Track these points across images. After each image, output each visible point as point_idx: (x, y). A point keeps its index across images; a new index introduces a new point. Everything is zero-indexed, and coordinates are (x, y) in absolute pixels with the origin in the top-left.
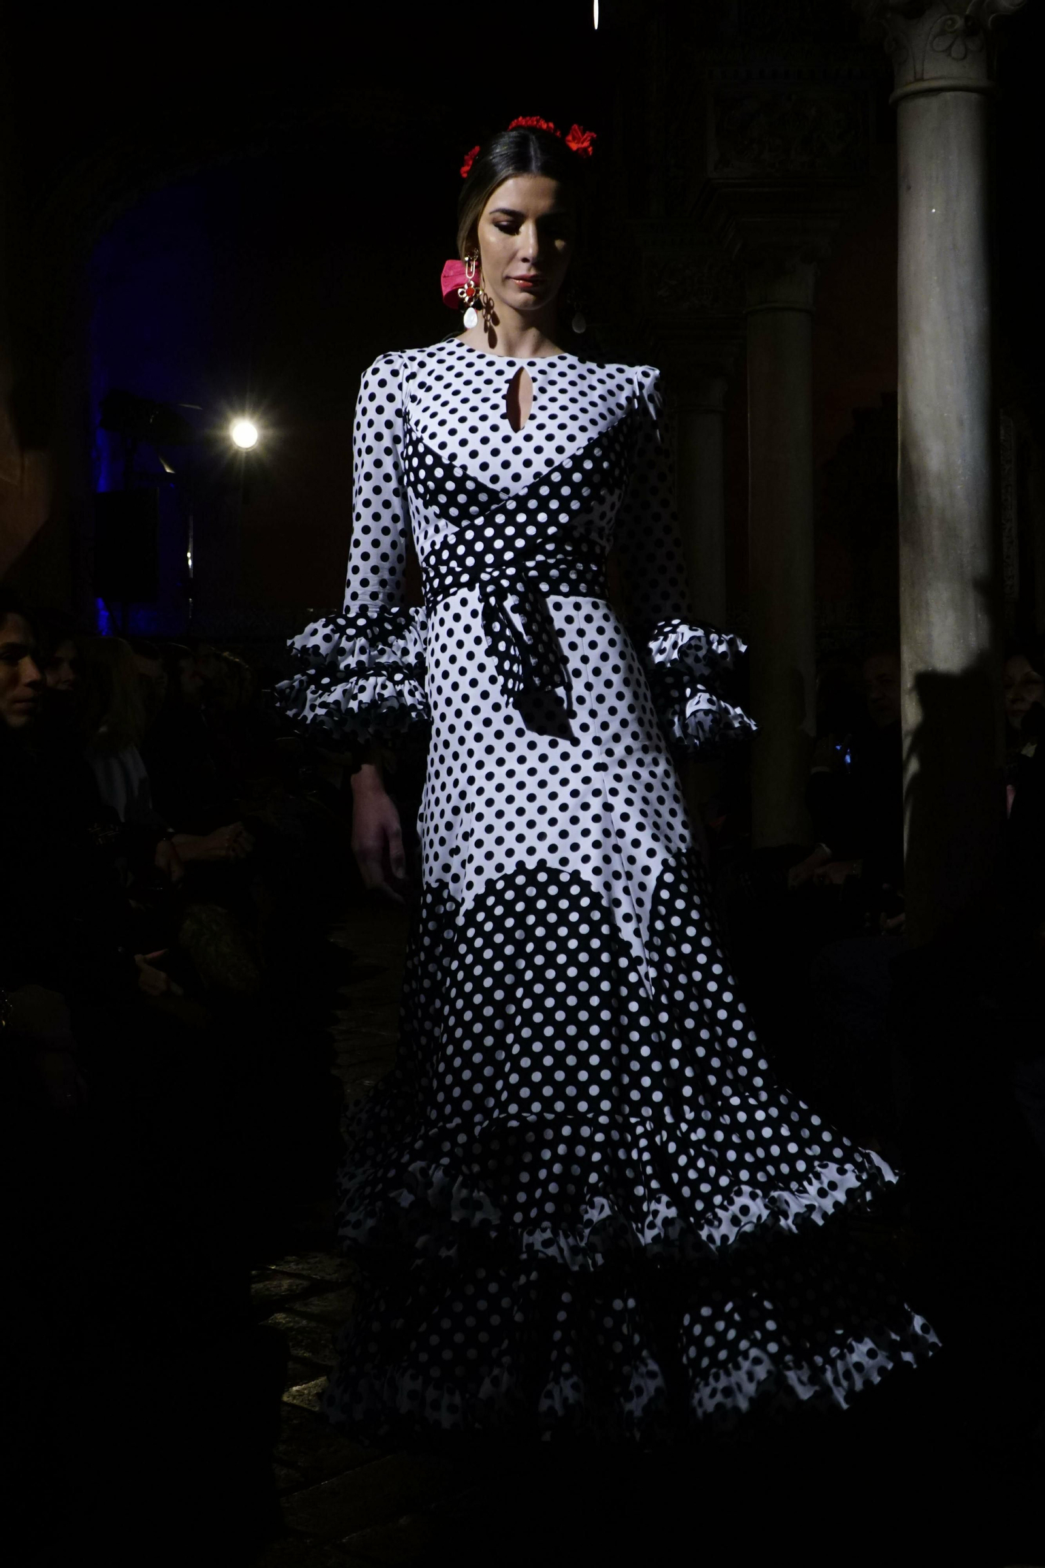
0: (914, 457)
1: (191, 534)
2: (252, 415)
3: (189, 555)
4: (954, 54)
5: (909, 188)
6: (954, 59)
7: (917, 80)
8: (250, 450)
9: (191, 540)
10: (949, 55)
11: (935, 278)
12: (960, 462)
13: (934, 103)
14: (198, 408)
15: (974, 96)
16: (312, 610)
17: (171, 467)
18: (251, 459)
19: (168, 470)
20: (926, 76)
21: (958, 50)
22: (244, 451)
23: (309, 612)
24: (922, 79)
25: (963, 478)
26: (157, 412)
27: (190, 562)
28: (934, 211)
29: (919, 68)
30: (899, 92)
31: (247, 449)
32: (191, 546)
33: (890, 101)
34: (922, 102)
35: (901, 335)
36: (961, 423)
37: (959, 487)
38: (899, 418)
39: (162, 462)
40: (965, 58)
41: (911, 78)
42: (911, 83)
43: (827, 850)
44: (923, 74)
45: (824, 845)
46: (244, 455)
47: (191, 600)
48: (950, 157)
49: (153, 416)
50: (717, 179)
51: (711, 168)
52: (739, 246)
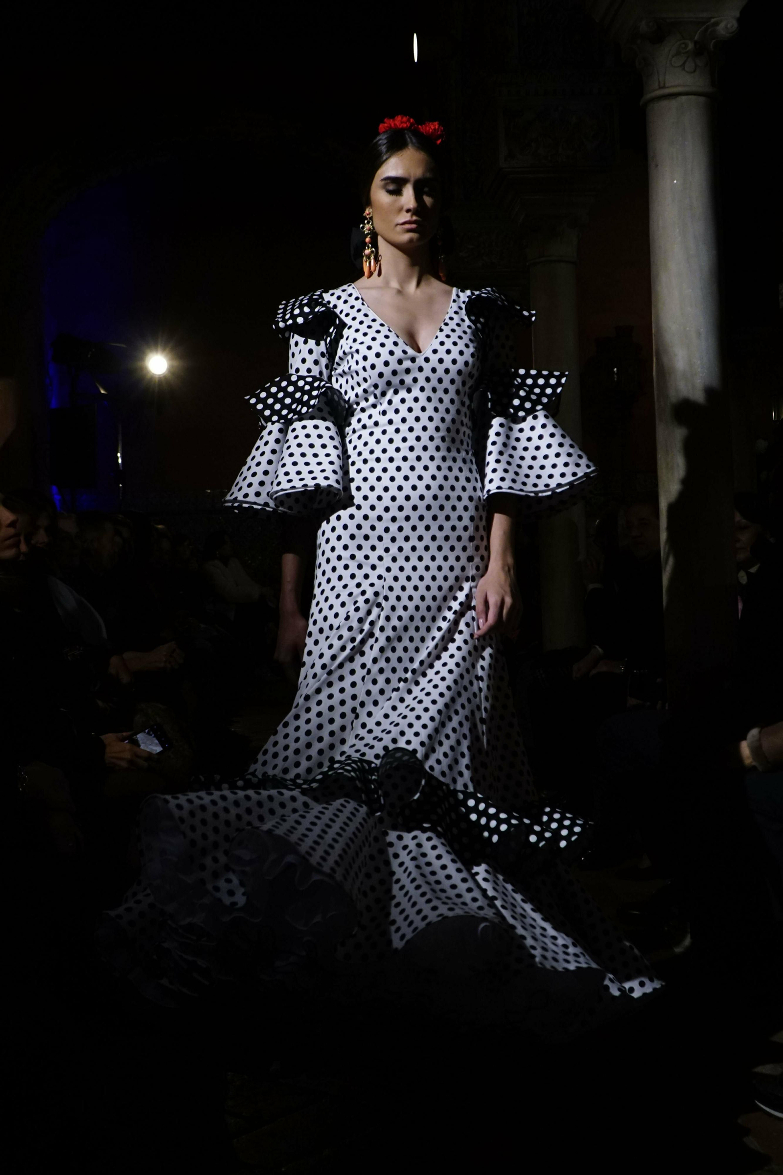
0: (665, 360)
1: (120, 438)
2: (164, 349)
3: (119, 455)
4: (686, 69)
5: (654, 165)
6: (687, 72)
7: (660, 88)
8: (161, 376)
9: (120, 443)
10: (684, 69)
11: (678, 230)
12: (699, 362)
13: (674, 103)
14: (124, 346)
15: (702, 99)
16: (209, 491)
17: (105, 390)
18: (163, 382)
19: (103, 392)
20: (667, 85)
21: (690, 65)
22: (157, 376)
23: (207, 492)
24: (664, 87)
25: (701, 375)
26: (94, 350)
27: (120, 461)
28: (675, 181)
29: (661, 79)
30: (648, 96)
31: (159, 375)
32: (120, 449)
33: (641, 103)
34: (664, 103)
35: (653, 273)
36: (699, 334)
37: (699, 381)
38: (653, 332)
39: (98, 385)
40: (694, 71)
41: (656, 86)
42: (656, 90)
44: (664, 84)
46: (157, 380)
47: (121, 485)
48: (686, 143)
49: (91, 353)
50: (507, 168)
51: (502, 160)
52: (523, 217)
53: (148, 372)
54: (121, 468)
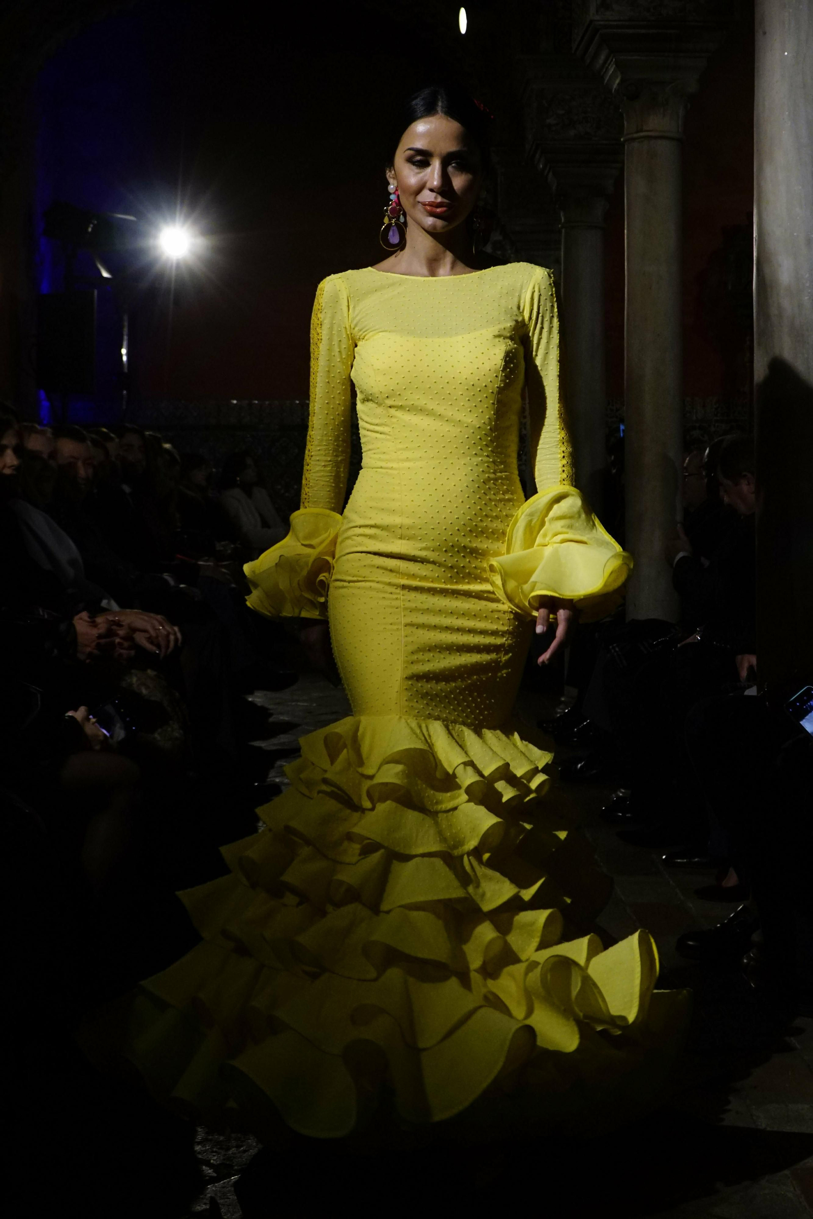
0: (767, 271)
1: (126, 331)
3: (124, 351)
5: (764, 35)
9: (125, 338)
11: (787, 113)
12: (807, 275)
14: (133, 219)
16: (235, 402)
17: (109, 270)
19: (105, 274)
23: (233, 404)
25: (810, 290)
26: (95, 222)
27: (125, 358)
28: (786, 53)
32: (125, 343)
36: (808, 241)
37: (806, 298)
39: (100, 267)
47: (125, 392)
48: (801, 7)
49: (92, 226)
50: (599, 21)
51: (592, 9)
52: (618, 81)
54: (126, 370)
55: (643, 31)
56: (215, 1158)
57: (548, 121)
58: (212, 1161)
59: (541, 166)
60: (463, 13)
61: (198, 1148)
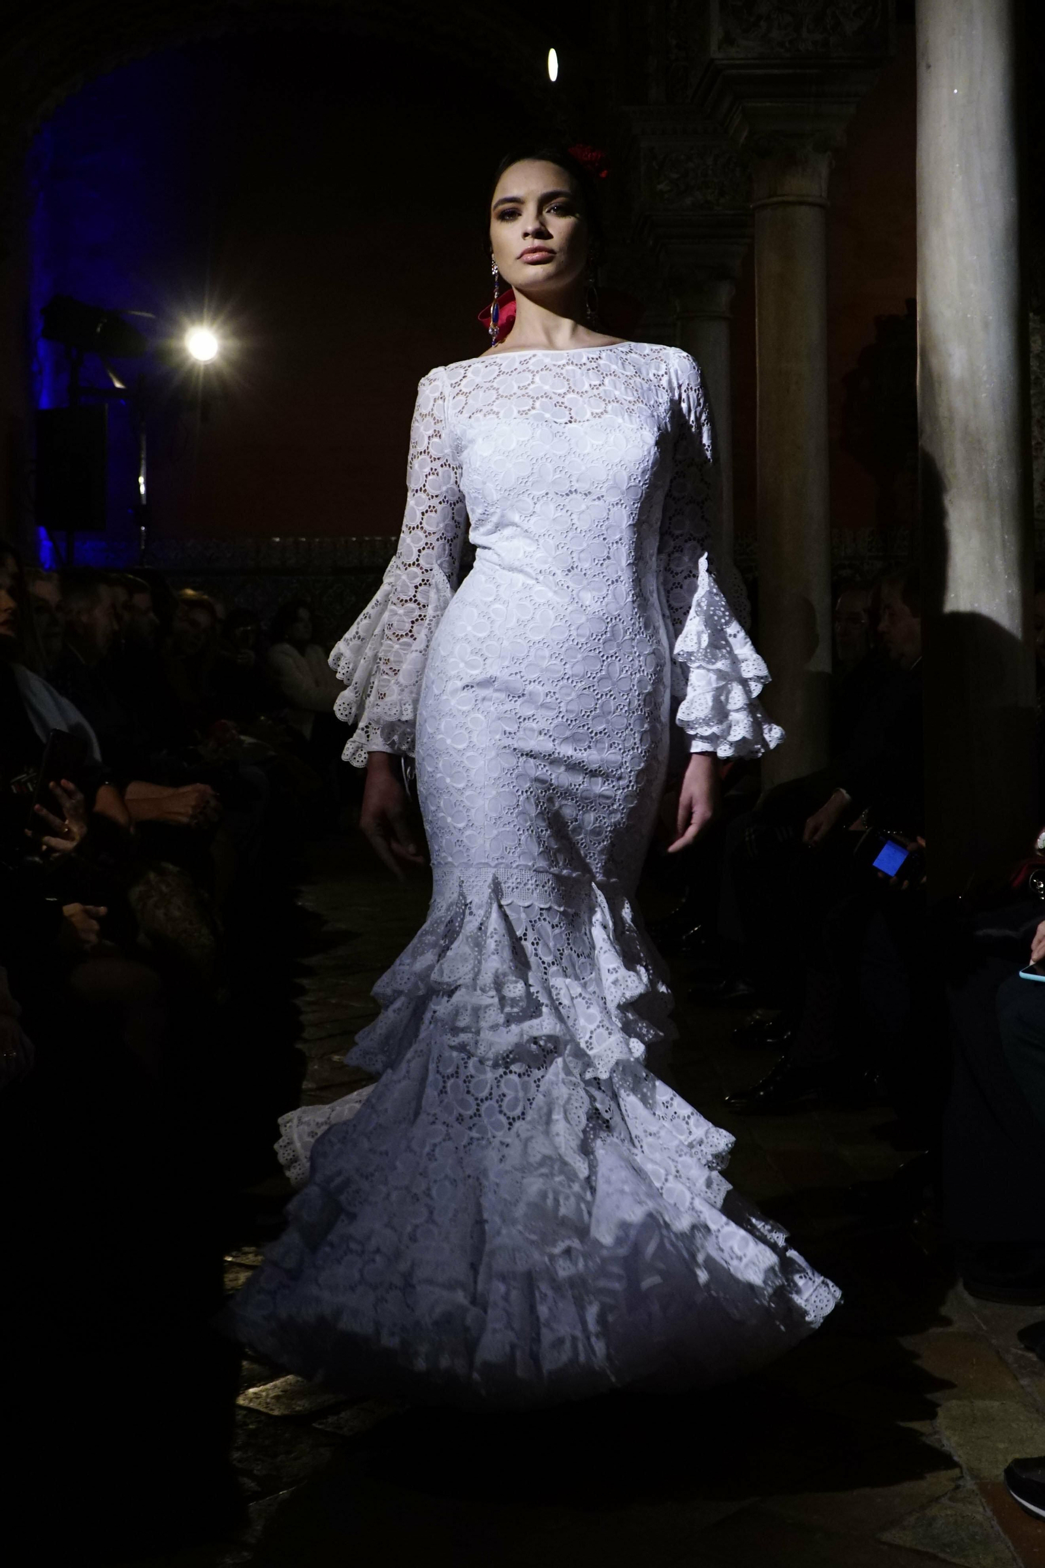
0: (934, 361)
1: (143, 455)
3: (141, 480)
5: (929, 67)
8: (209, 363)
9: (143, 462)
11: (958, 165)
12: (984, 367)
14: (150, 316)
16: (278, 540)
17: (122, 381)
18: (210, 374)
19: (118, 385)
22: (202, 364)
23: (275, 542)
25: (988, 386)
26: (106, 321)
27: (143, 489)
28: (956, 91)
31: (205, 361)
32: (143, 470)
35: (919, 229)
36: (986, 325)
37: (984, 395)
38: (918, 319)
39: (111, 375)
43: (847, 796)
45: (844, 792)
46: (202, 370)
47: (143, 528)
48: (974, 32)
49: (101, 325)
50: (723, 59)
51: (714, 47)
52: (745, 134)
53: (187, 358)
54: (144, 502)
55: (776, 71)
56: (259, 1467)
57: (660, 187)
58: (255, 1472)
59: (651, 243)
60: (553, 56)
61: (236, 1455)
